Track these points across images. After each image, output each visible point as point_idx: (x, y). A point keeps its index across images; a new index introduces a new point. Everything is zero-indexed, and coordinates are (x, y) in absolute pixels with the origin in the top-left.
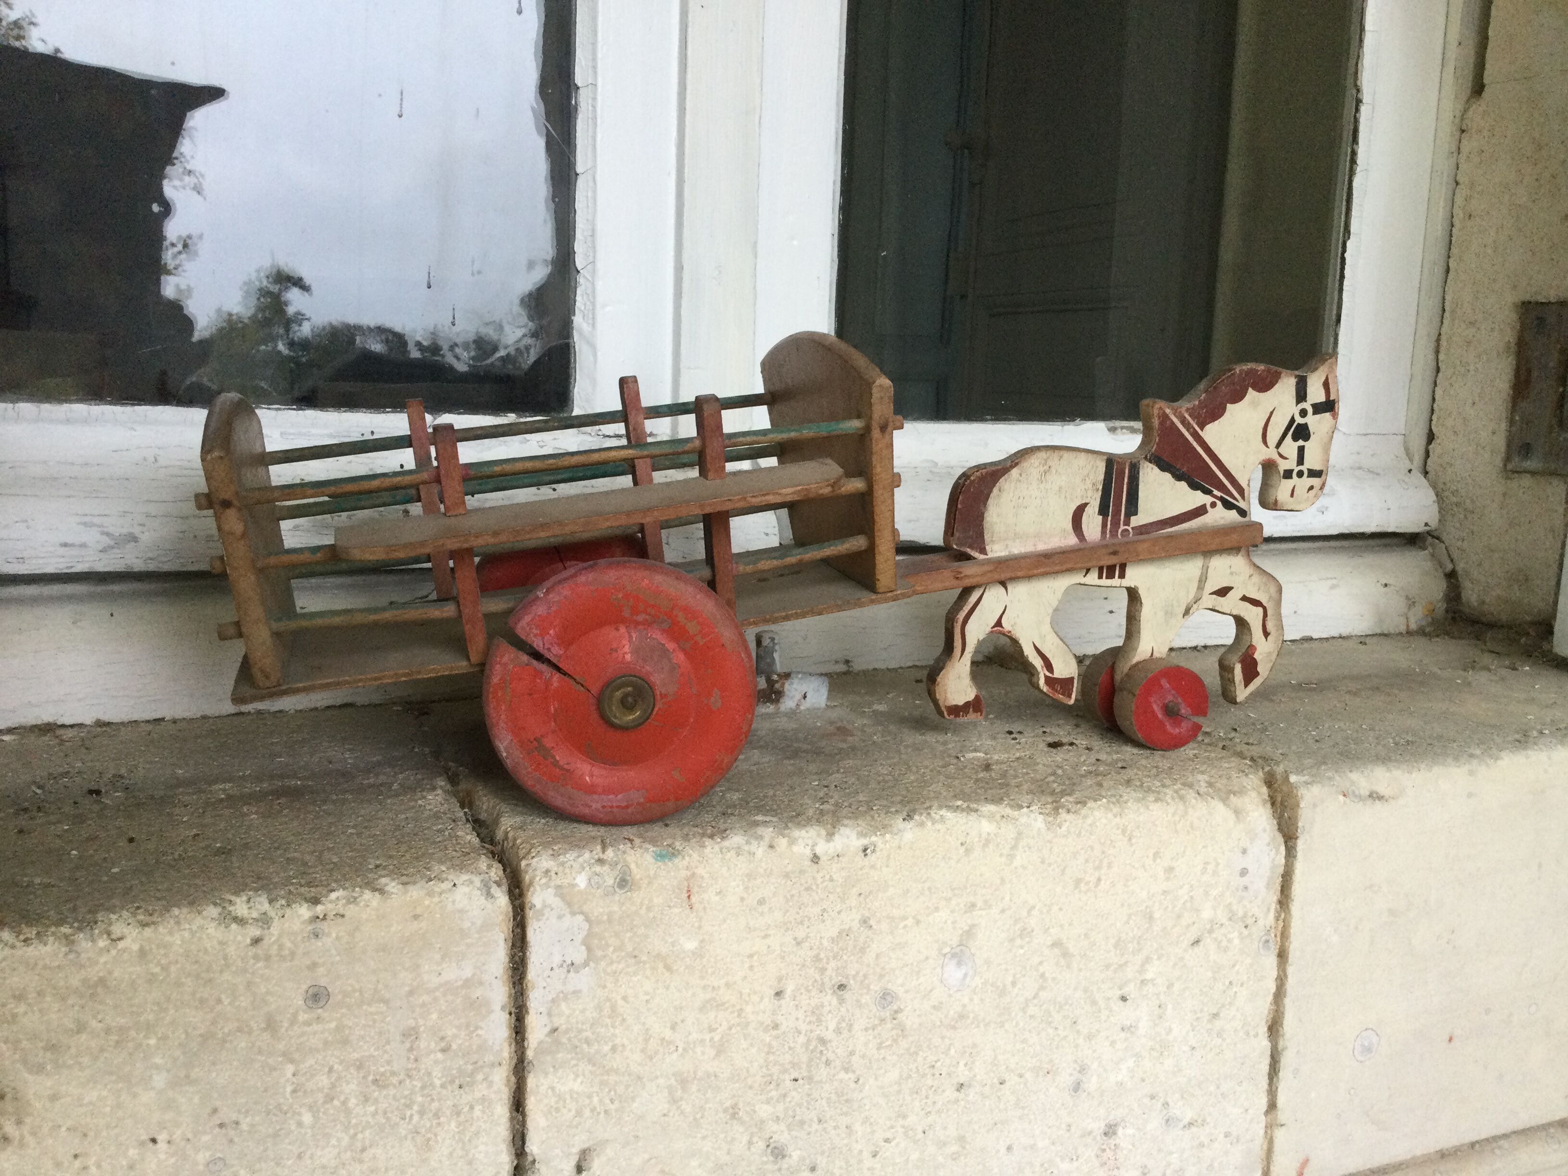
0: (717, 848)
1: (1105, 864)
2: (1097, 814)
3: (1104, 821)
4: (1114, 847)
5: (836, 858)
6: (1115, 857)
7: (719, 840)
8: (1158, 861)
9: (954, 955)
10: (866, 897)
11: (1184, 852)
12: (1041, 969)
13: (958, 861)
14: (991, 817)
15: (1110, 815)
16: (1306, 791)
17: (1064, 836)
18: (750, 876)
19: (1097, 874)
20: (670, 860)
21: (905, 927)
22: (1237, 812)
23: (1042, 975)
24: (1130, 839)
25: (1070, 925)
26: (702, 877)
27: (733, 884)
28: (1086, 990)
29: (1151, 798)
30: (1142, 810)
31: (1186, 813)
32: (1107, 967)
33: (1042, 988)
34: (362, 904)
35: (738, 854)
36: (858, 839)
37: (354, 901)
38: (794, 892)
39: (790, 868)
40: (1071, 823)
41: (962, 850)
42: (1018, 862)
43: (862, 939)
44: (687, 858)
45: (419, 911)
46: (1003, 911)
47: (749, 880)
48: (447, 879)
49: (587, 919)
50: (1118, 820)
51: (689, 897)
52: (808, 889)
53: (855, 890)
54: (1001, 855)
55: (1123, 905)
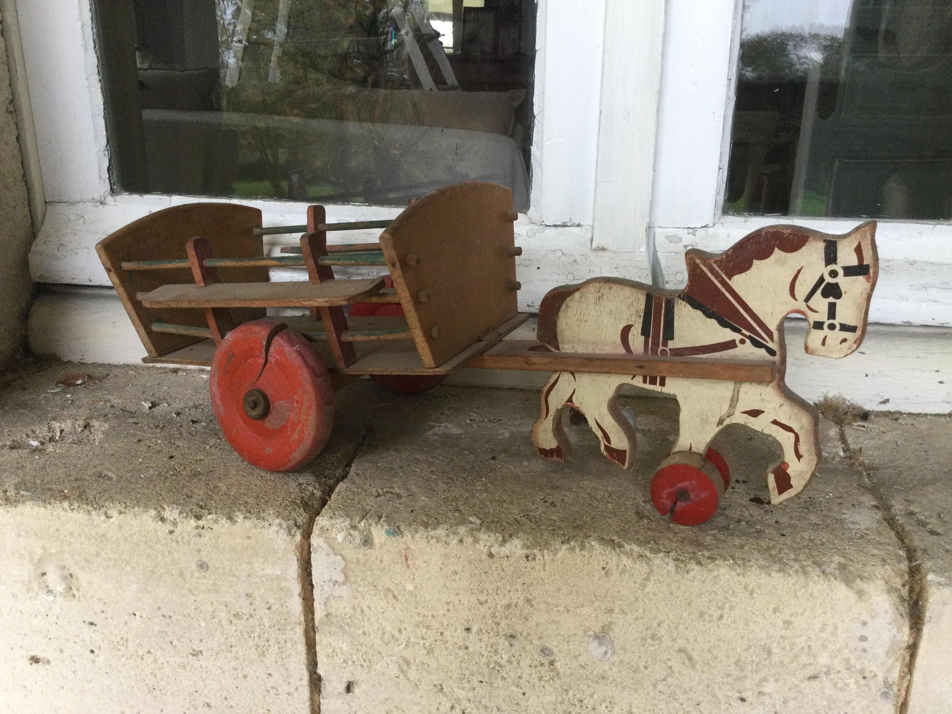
0: (425, 534)
1: (727, 605)
2: (722, 571)
3: (727, 576)
4: (736, 596)
5: (506, 558)
6: (737, 604)
7: (430, 530)
8: (778, 614)
9: (597, 637)
10: (528, 586)
11: (803, 613)
12: (669, 664)
13: (599, 579)
15: (733, 573)
16: (935, 593)
17: (690, 580)
18: (446, 556)
19: (720, 612)
20: (394, 536)
21: (558, 611)
22: (860, 593)
23: (670, 668)
24: (751, 594)
25: (695, 640)
26: (414, 551)
27: (435, 559)
28: (708, 686)
29: (776, 567)
30: (764, 575)
31: (807, 585)
32: (728, 676)
33: (668, 675)
34: (221, 525)
35: (438, 541)
36: (522, 549)
37: (216, 521)
38: (476, 572)
39: (473, 557)
40: (697, 572)
41: (603, 572)
42: (650, 588)
43: (526, 611)
44: (405, 537)
45: (250, 535)
46: (636, 619)
47: (445, 558)
48: (268, 520)
49: (344, 558)
50: (741, 578)
51: (406, 560)
52: (485, 572)
53: (520, 580)
54: (635, 582)
55: (743, 638)
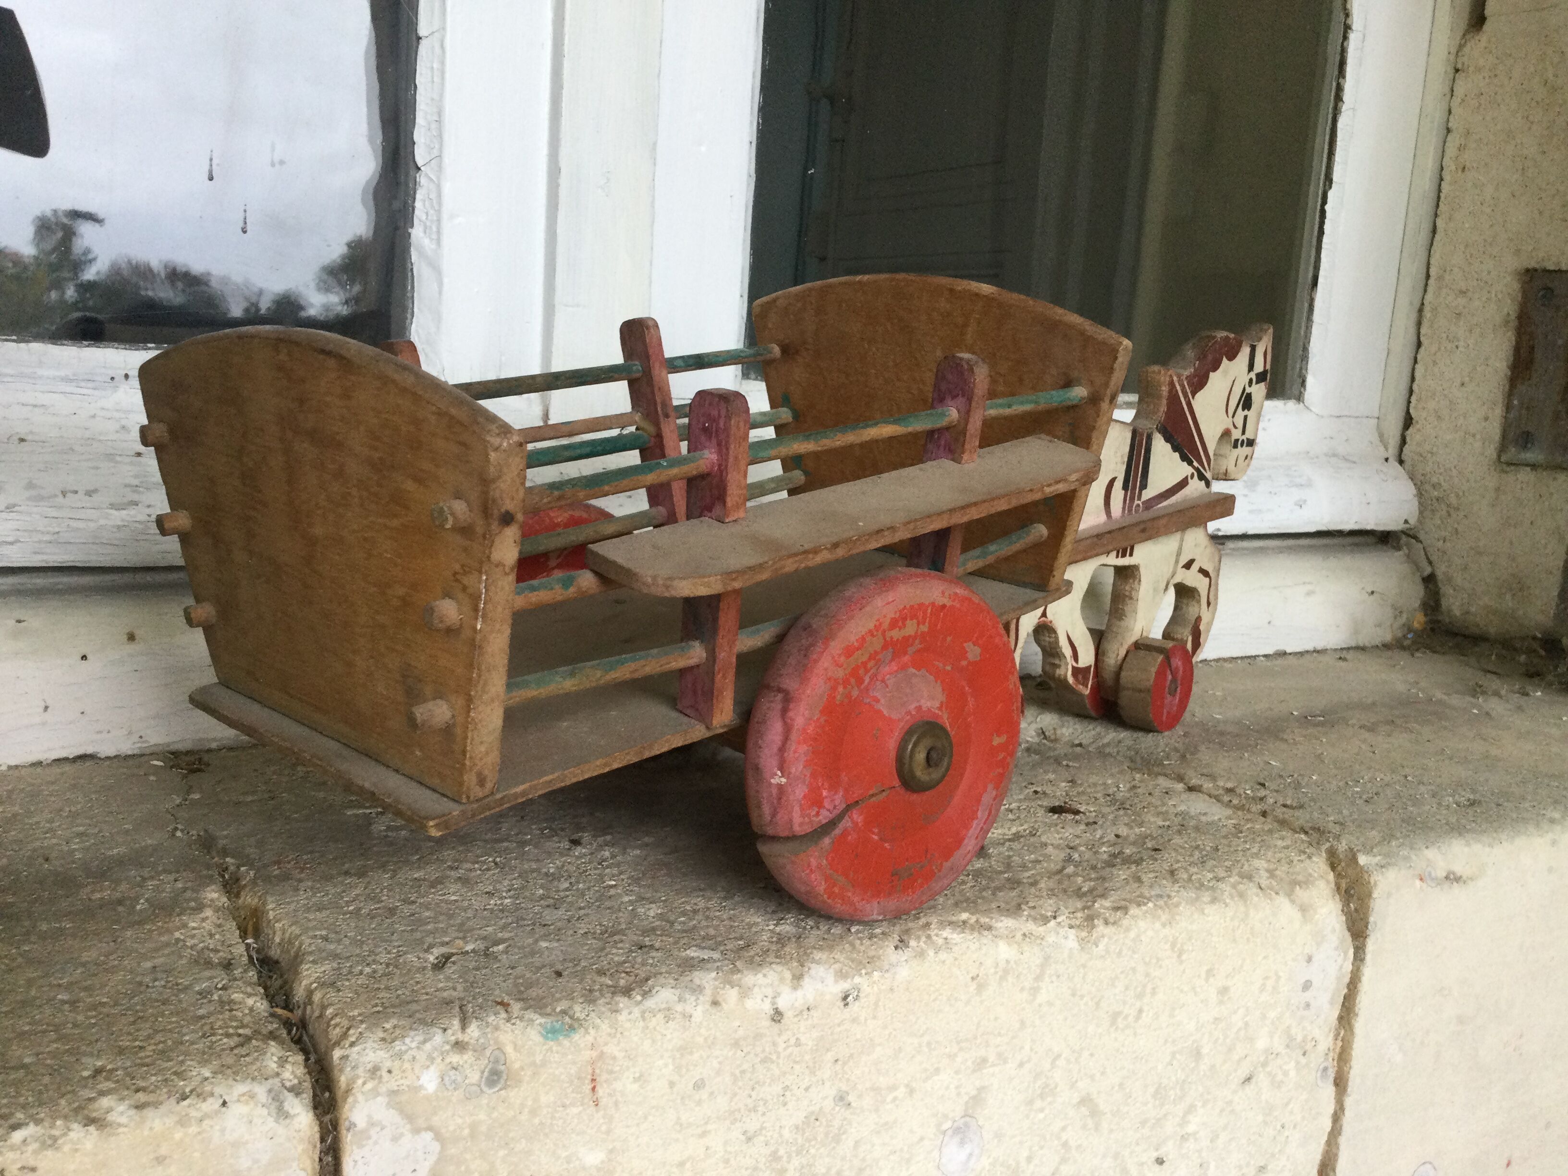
0: (636, 1011)
1: (1148, 990)
2: (1142, 924)
3: (1150, 933)
4: (1161, 967)
5: (805, 1013)
6: (1161, 979)
7: (639, 998)
8: (1211, 980)
9: (957, 1131)
10: (845, 1063)
11: (1242, 966)
12: (1064, 1136)
13: (968, 1002)
14: (1010, 937)
15: (1158, 925)
16: (1380, 878)
17: (1102, 957)
18: (684, 1049)
19: (1138, 1004)
20: (567, 1036)
21: (895, 1099)
22: (1304, 909)
23: (1065, 1144)
24: (1179, 956)
25: (1103, 1073)
26: (614, 1058)
27: (660, 1063)
28: (1116, 1156)
29: (1206, 897)
30: (1196, 916)
31: (1247, 914)
32: (1143, 1123)
33: (1064, 1160)
34: (64, 1148)
35: (667, 1019)
36: (836, 981)
37: (52, 1142)
38: (745, 1066)
39: (741, 1032)
40: (1110, 938)
41: (973, 987)
42: (1042, 997)
43: (836, 1123)
44: (592, 1031)
46: (1021, 1065)
47: (682, 1055)
48: (212, 1095)
49: (438, 1137)
50: (1167, 931)
51: (594, 1089)
52: (764, 1061)
53: (829, 1054)
54: (1022, 989)
55: (1166, 1041)
